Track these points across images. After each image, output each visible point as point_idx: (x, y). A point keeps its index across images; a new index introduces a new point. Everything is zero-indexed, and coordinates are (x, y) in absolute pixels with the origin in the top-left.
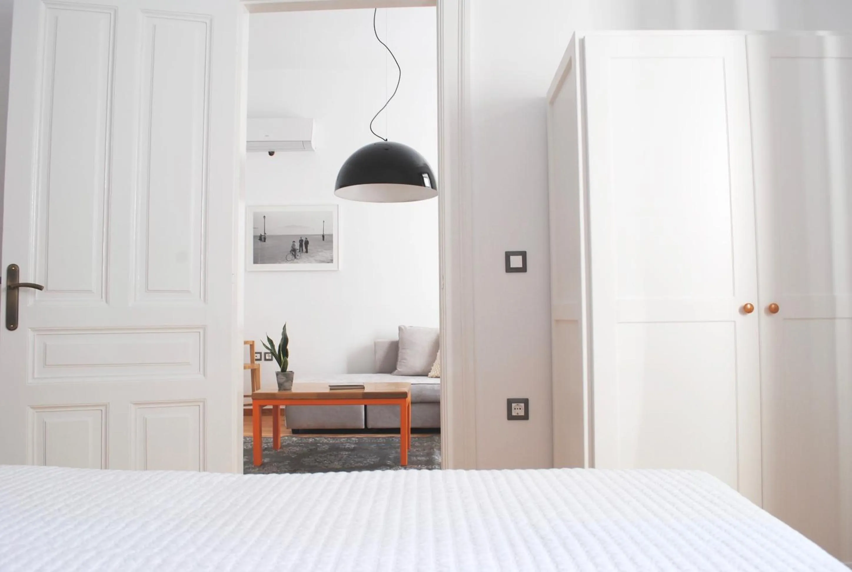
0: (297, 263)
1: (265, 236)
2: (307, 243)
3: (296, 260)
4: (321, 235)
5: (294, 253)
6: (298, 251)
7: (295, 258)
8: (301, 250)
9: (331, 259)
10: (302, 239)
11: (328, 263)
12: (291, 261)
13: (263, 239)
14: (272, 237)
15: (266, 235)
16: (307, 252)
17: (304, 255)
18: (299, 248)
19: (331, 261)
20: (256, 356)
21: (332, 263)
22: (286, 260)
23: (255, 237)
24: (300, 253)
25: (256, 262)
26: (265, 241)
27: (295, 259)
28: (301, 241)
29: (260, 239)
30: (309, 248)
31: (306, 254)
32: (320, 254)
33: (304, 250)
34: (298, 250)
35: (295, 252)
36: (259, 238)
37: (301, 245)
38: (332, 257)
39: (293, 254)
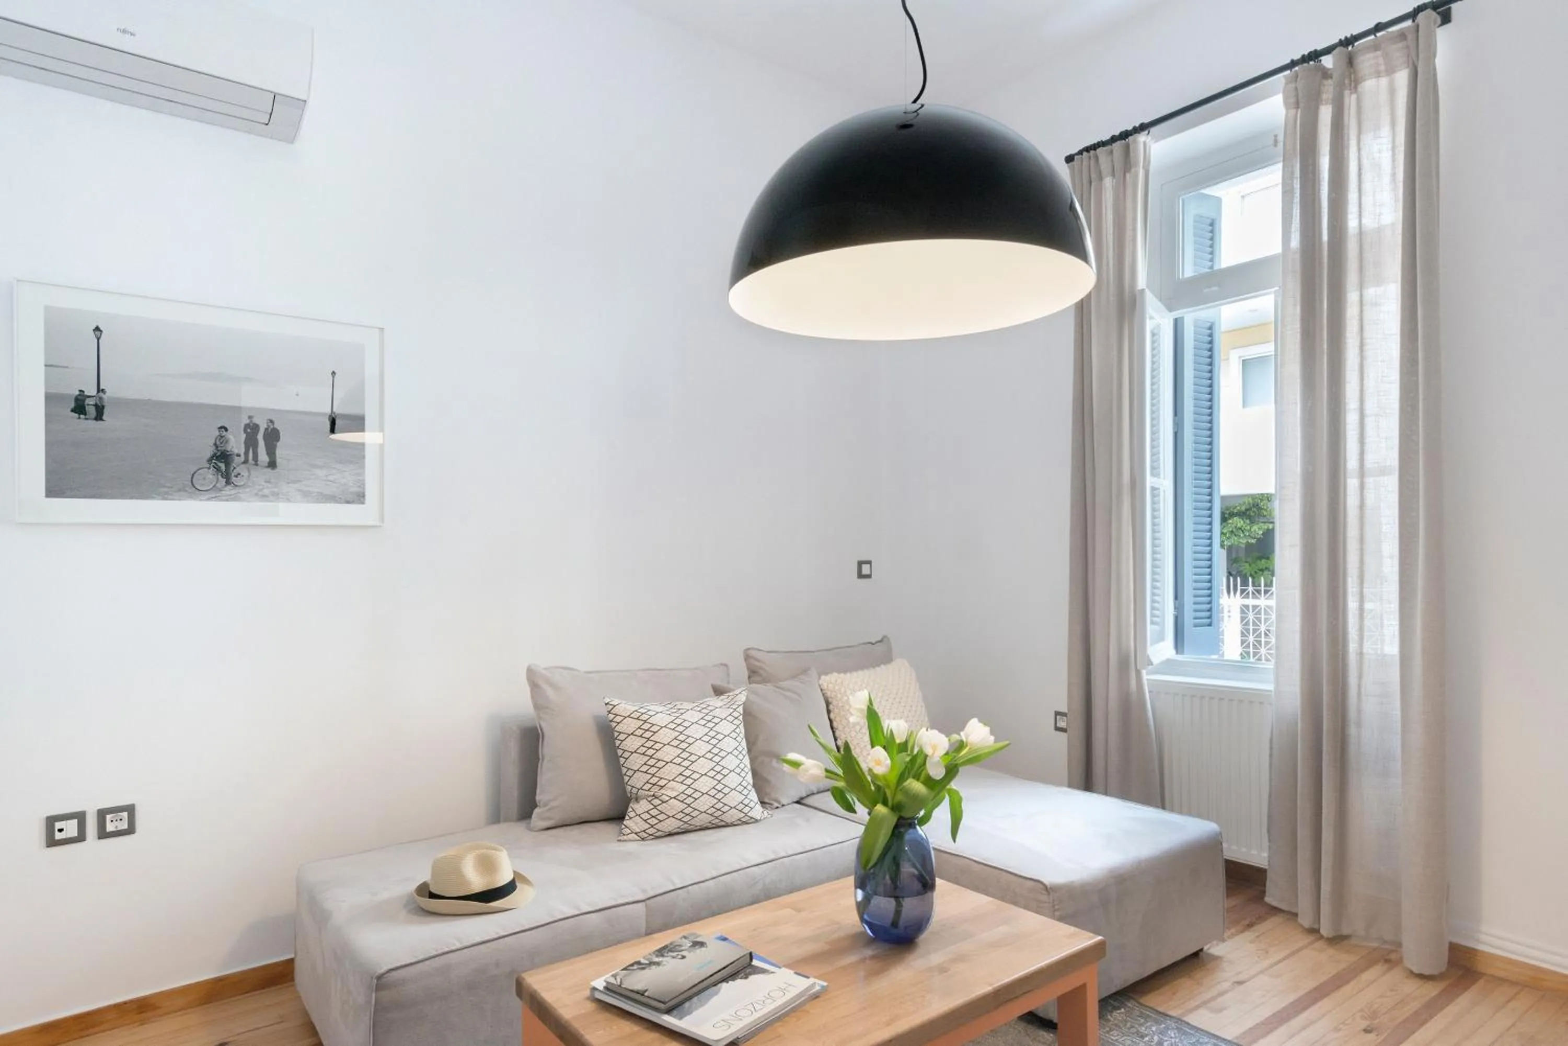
0: (235, 498)
1: (101, 398)
2: (273, 436)
3: (229, 490)
4: (323, 414)
5: (222, 466)
6: (242, 458)
7: (228, 482)
8: (251, 459)
9: (356, 489)
10: (256, 420)
11: (348, 502)
12: (213, 493)
13: (92, 411)
14: (130, 405)
15: (104, 396)
16: (272, 465)
17: (260, 476)
18: (242, 451)
19: (360, 498)
20: (60, 830)
21: (363, 503)
22: (192, 488)
23: (51, 399)
24: (247, 465)
25: (53, 491)
26: (99, 416)
27: (229, 487)
28: (251, 430)
29: (79, 407)
30: (279, 452)
31: (269, 470)
32: (321, 473)
33: (263, 457)
34: (238, 455)
35: (228, 465)
36: (72, 405)
37: (251, 443)
38: (362, 484)
39: (218, 469)
